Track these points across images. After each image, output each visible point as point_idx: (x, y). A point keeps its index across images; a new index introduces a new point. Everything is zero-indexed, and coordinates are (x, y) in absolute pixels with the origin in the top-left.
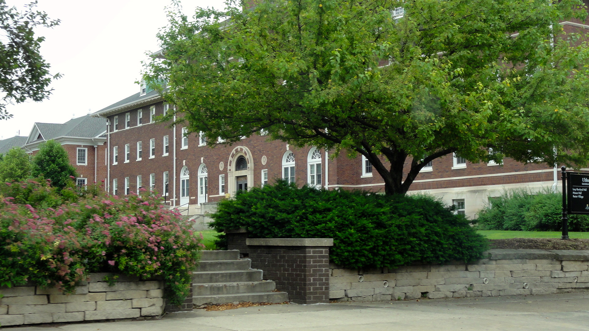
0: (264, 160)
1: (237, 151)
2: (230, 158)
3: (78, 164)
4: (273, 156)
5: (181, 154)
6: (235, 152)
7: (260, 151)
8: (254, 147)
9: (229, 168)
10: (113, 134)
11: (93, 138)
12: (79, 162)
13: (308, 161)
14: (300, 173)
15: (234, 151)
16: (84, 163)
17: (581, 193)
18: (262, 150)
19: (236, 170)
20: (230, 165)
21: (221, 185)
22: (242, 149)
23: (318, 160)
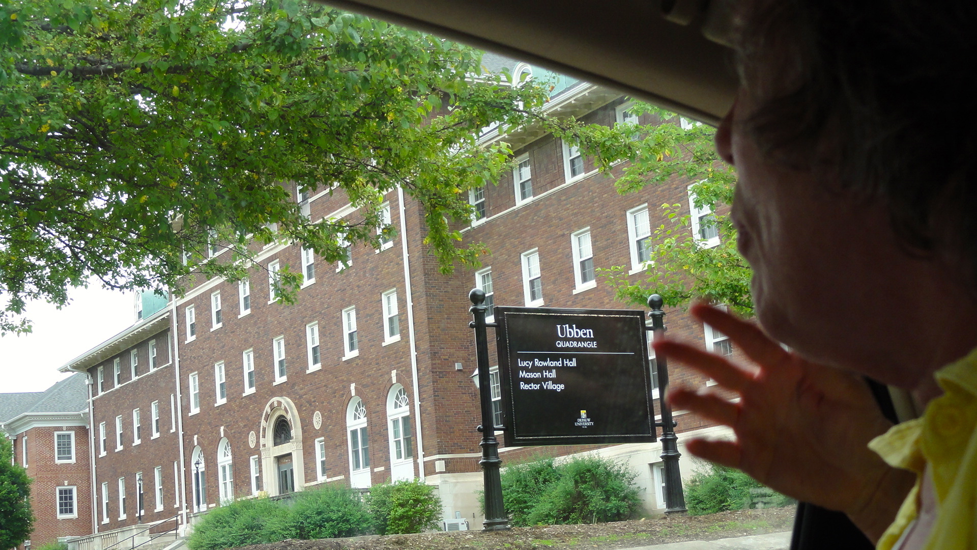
0: (317, 421)
1: (272, 408)
2: (263, 423)
3: (58, 462)
4: (330, 411)
5: (190, 425)
6: (269, 411)
7: (309, 402)
8: (301, 397)
9: (262, 441)
10: (97, 399)
11: (81, 412)
12: (59, 458)
13: (388, 414)
14: (376, 438)
15: (267, 408)
16: (70, 458)
17: (553, 375)
18: (313, 400)
19: (275, 444)
20: (264, 437)
21: (254, 474)
22: (280, 403)
23: (405, 410)
